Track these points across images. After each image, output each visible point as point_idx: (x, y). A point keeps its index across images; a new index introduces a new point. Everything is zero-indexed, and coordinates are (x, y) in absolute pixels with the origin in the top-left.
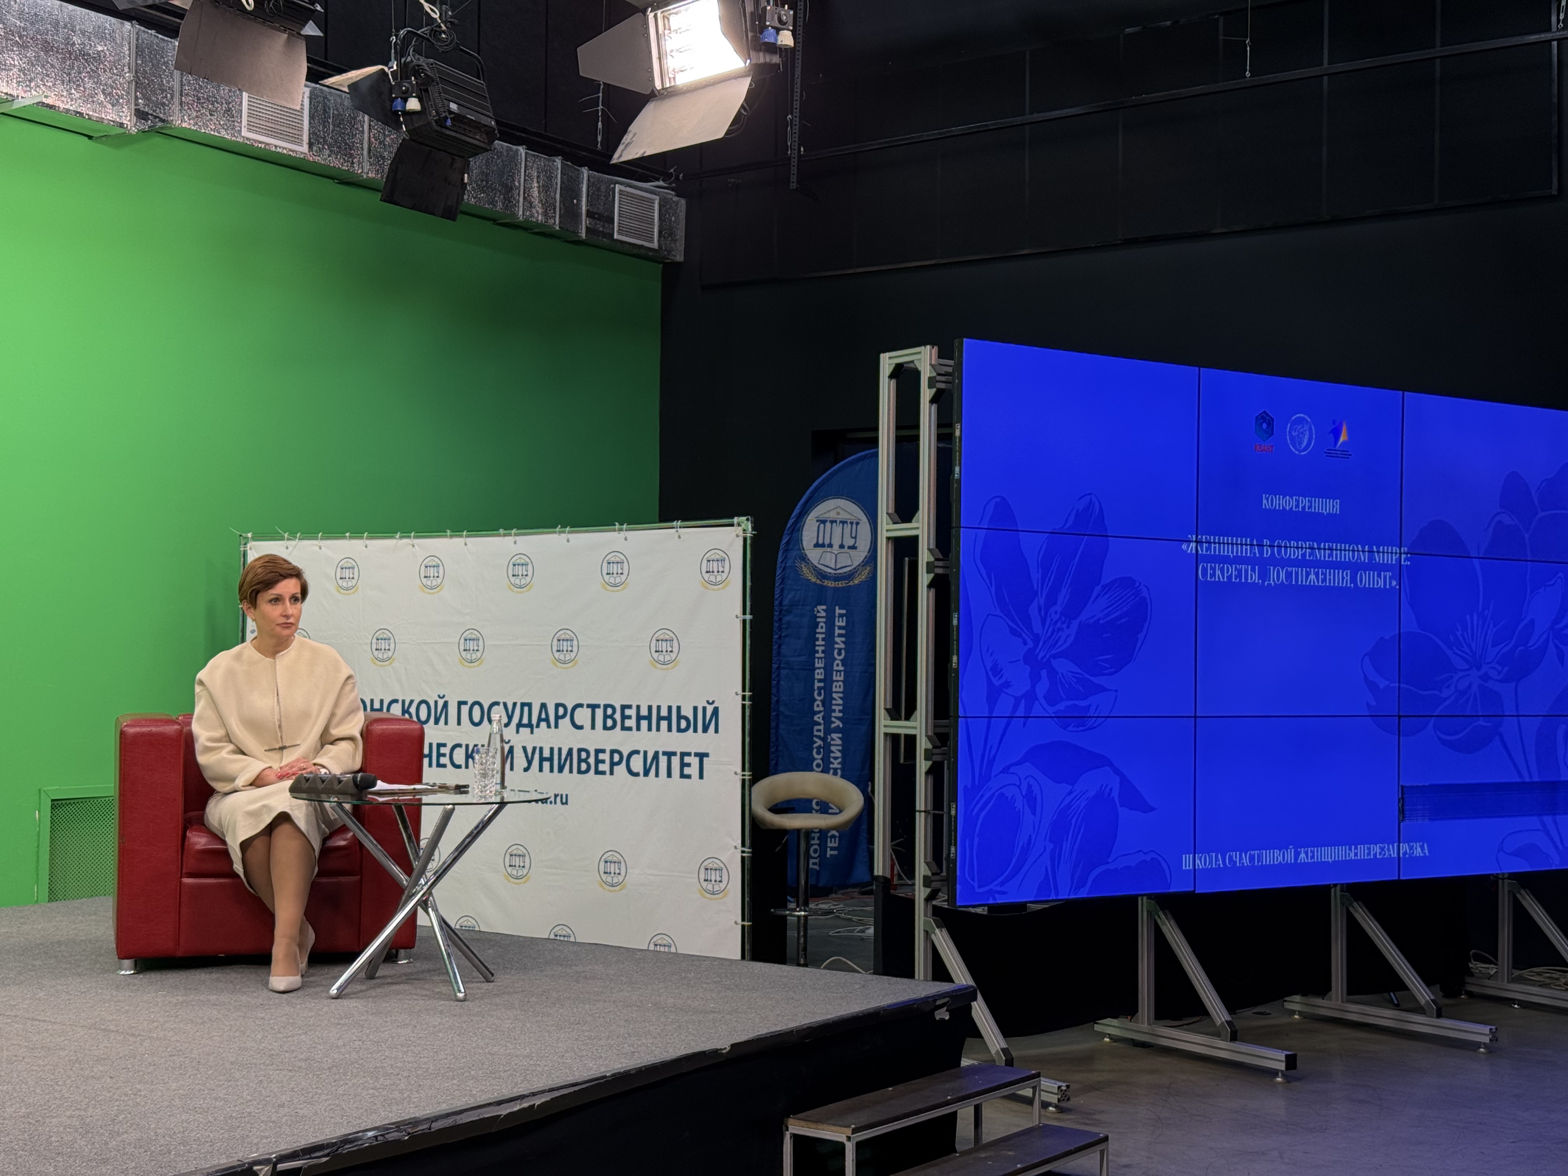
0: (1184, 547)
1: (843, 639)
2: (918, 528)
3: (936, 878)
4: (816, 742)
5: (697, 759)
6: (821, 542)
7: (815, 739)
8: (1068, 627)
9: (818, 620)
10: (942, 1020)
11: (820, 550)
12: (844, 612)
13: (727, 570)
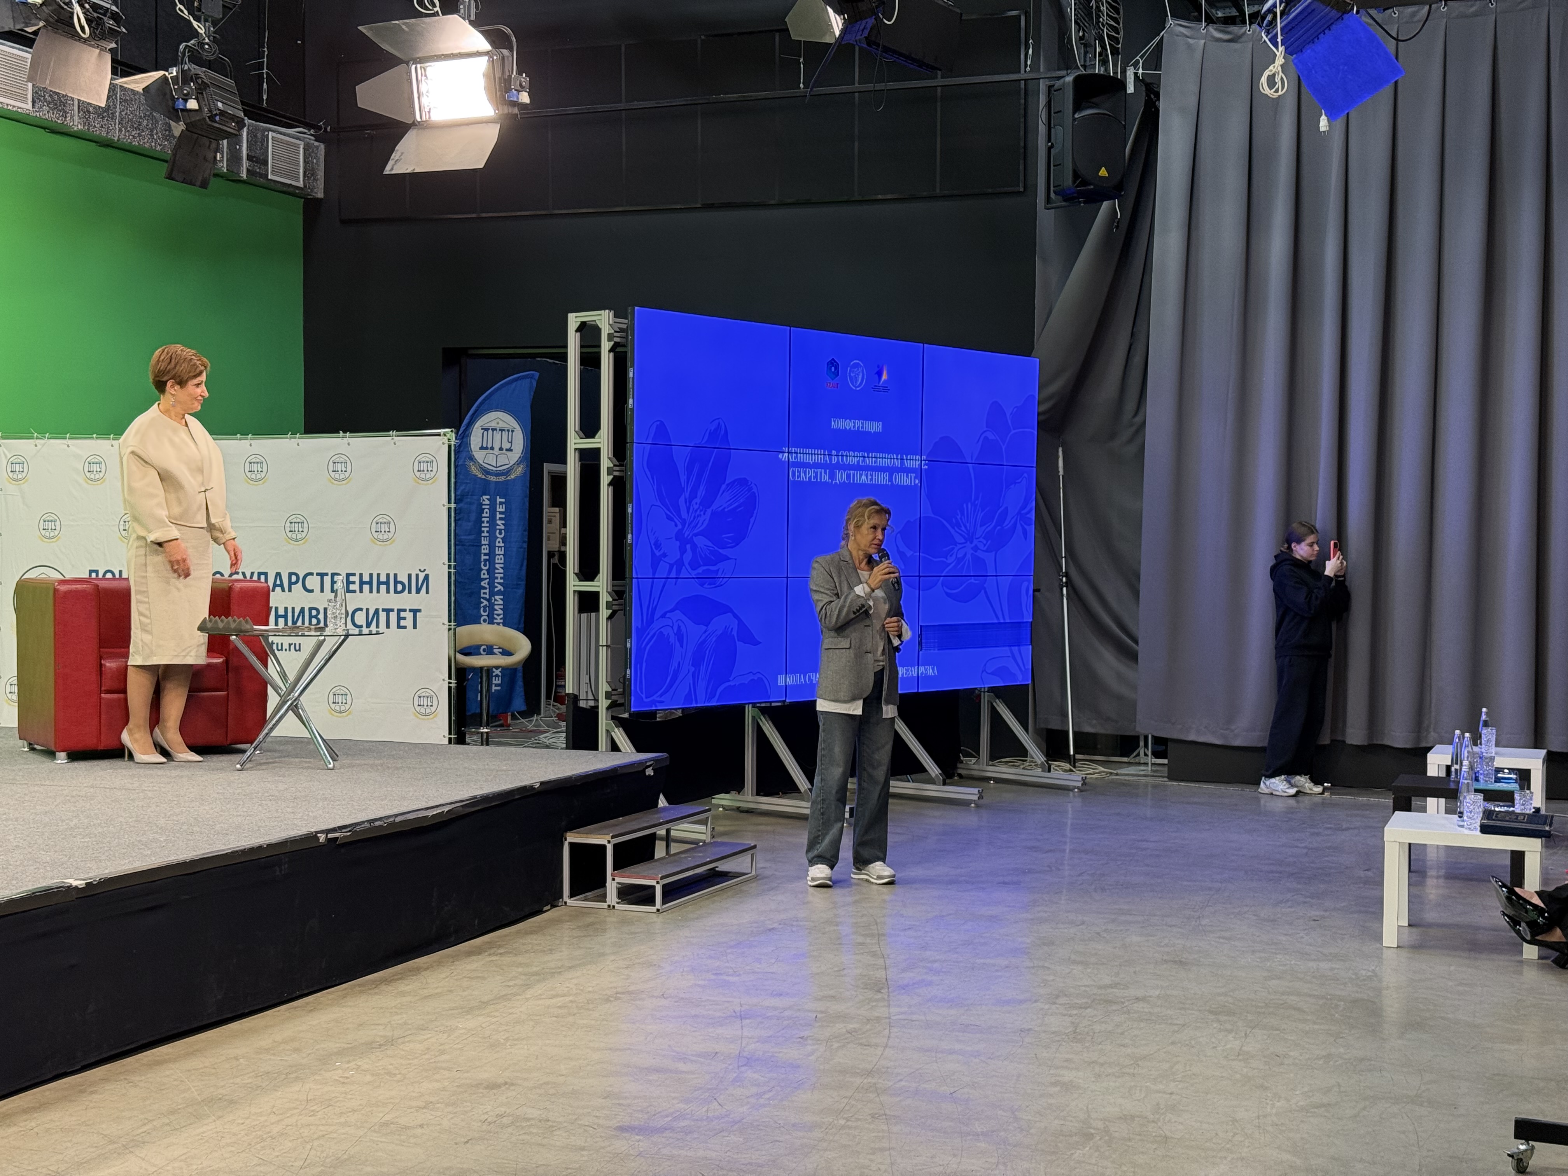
0: (780, 456)
1: (503, 522)
2: (600, 442)
3: (615, 692)
4: (482, 603)
5: (412, 614)
6: (485, 446)
7: (482, 600)
8: (704, 514)
9: (484, 507)
10: (649, 776)
11: (485, 452)
12: (503, 500)
13: (435, 469)
